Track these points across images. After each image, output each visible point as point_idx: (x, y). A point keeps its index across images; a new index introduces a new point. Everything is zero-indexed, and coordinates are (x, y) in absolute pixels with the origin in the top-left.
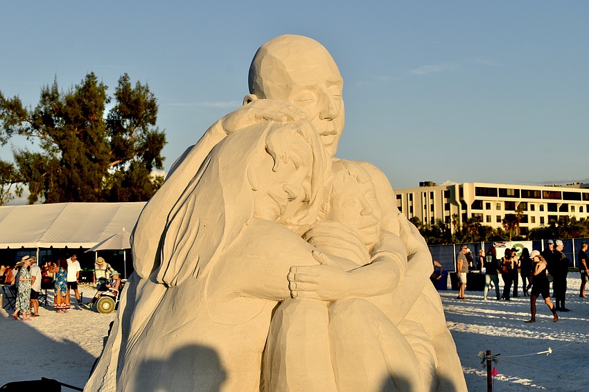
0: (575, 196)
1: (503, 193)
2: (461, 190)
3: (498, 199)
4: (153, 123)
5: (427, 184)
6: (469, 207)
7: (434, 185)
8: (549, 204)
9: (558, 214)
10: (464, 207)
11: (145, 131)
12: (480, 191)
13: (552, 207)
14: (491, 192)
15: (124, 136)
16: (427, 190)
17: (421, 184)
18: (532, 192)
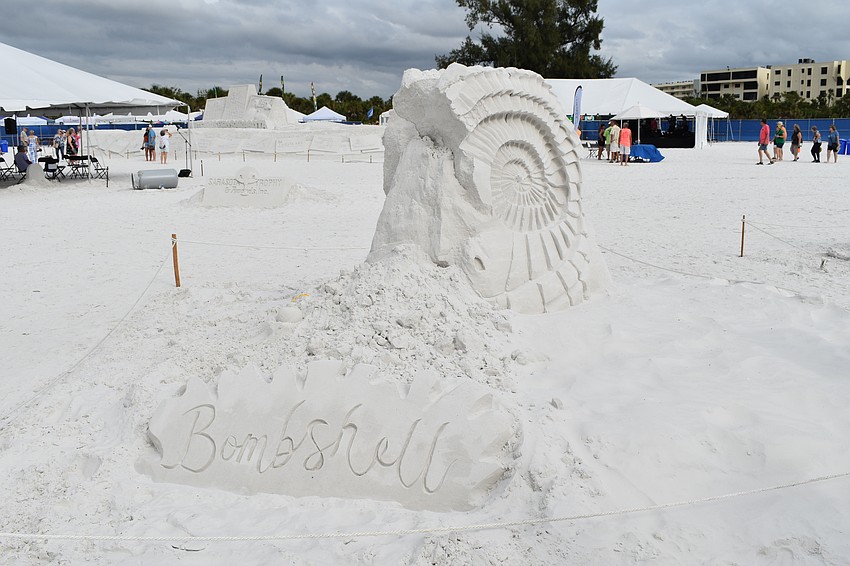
2: (838, 67)
4: (595, 11)
5: (806, 61)
6: (845, 83)
7: (813, 62)
10: (840, 82)
11: (587, 17)
15: (569, 22)
16: (806, 67)
17: (800, 61)
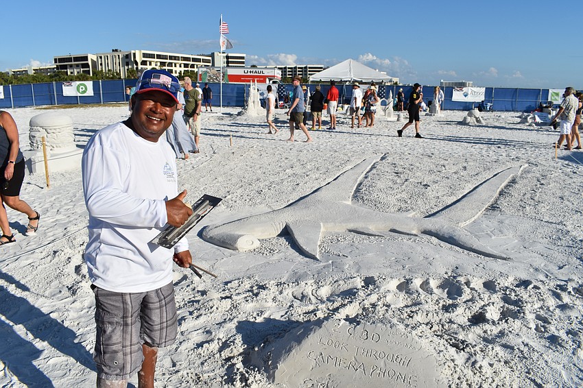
0: (198, 60)
1: (159, 57)
2: (134, 54)
3: (156, 60)
5: (116, 50)
6: (139, 64)
7: (120, 51)
8: (184, 64)
9: (190, 69)
10: (137, 64)
12: (145, 55)
13: (186, 66)
14: (152, 56)
16: (116, 54)
17: (113, 50)
18: (175, 57)
